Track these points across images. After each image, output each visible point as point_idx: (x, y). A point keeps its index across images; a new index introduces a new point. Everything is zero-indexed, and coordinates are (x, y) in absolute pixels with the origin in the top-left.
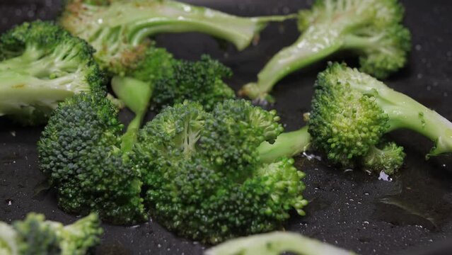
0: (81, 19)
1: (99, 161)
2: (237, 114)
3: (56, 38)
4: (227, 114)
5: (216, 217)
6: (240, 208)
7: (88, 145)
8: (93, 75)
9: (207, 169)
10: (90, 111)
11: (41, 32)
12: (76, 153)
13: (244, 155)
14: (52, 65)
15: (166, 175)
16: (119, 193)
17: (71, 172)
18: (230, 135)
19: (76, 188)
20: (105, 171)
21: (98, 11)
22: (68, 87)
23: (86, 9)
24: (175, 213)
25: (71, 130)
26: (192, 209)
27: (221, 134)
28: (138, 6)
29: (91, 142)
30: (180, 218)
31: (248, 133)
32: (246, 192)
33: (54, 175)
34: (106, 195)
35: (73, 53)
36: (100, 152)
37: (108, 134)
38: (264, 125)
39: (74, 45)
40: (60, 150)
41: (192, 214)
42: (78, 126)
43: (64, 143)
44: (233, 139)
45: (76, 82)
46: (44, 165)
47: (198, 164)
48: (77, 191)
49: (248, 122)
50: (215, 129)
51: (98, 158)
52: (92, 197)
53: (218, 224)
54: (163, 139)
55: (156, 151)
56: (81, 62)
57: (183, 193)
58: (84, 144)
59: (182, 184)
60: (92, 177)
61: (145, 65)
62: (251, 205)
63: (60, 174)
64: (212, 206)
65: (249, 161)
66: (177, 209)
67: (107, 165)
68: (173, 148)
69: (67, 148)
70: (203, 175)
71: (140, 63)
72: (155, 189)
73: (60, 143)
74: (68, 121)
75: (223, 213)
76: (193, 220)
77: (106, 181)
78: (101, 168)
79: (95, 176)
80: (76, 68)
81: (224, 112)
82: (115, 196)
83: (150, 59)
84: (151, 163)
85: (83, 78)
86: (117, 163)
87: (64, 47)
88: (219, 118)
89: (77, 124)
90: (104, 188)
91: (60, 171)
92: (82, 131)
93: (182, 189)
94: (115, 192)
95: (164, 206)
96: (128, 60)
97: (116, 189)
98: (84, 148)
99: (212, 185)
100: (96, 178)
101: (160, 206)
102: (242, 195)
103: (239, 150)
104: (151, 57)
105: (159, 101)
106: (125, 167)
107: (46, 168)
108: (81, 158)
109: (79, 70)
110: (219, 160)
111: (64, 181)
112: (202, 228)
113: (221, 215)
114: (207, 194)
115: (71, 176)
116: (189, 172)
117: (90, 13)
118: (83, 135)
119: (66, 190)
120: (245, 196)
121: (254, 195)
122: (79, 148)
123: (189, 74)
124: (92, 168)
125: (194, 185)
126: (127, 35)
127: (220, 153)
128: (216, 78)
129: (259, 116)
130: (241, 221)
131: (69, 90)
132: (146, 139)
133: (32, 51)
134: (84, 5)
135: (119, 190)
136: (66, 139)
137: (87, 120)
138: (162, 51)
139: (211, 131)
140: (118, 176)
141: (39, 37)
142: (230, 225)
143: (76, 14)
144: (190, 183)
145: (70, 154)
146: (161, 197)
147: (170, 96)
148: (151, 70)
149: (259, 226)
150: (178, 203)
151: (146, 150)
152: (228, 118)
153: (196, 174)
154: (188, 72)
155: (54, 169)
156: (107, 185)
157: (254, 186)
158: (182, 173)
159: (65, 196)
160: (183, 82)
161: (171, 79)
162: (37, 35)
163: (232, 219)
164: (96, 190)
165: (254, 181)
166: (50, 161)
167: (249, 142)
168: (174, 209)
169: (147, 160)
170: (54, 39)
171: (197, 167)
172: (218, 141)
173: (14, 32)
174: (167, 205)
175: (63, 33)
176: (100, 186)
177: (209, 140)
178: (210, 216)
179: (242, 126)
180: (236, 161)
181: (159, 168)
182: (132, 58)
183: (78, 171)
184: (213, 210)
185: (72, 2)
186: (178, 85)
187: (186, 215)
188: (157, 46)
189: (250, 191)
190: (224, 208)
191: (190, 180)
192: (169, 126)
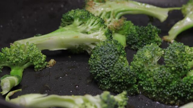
0: (94, 8)
1: (120, 69)
2: (180, 49)
3: (88, 16)
4: (176, 49)
5: (173, 93)
6: (184, 89)
7: (114, 62)
8: (107, 32)
9: (168, 73)
10: (114, 47)
11: (81, 14)
12: (109, 65)
13: (185, 66)
14: (87, 28)
15: (148, 75)
16: (129, 82)
17: (106, 74)
18: (178, 58)
19: (108, 81)
20: (123, 73)
21: (101, 5)
22: (97, 37)
23: (95, 4)
24: (153, 91)
25: (106, 56)
26: (162, 89)
27: (174, 57)
28: (117, 3)
29: (115, 61)
30: (156, 93)
31: (186, 57)
32: (186, 82)
33: (98, 75)
34: (123, 83)
35: (96, 23)
36: (120, 65)
37: (122, 57)
38: (191, 53)
39: (96, 19)
40: (101, 64)
41: (162, 91)
42: (109, 54)
43: (103, 61)
44: (179, 59)
45: (100, 35)
46: (93, 71)
47: (163, 70)
48: (108, 82)
49: (185, 52)
50: (171, 55)
51: (120, 68)
52: (116, 84)
53: (173, 96)
54: (146, 59)
55: (143, 65)
56: (101, 27)
57: (158, 83)
58: (112, 62)
59: (157, 79)
60: (117, 75)
61: (124, 28)
62: (187, 88)
63: (101, 75)
64: (171, 88)
65: (187, 69)
66: (154, 89)
67: (124, 71)
68: (150, 63)
69: (104, 63)
70: (166, 75)
71: (121, 27)
72: (142, 81)
73: (102, 61)
74: (105, 52)
75: (176, 91)
76: (162, 94)
77: (123, 78)
78: (121, 72)
79: (118, 75)
80: (99, 29)
81: (174, 48)
82: (127, 84)
83: (125, 26)
84: (141, 70)
85: (103, 33)
86: (128, 70)
87: (92, 20)
88: (173, 50)
89: (108, 53)
90: (122, 80)
91: (101, 73)
92: (111, 56)
93: (157, 81)
94: (127, 82)
95: (147, 88)
96: (116, 26)
97: (128, 81)
98: (112, 63)
99: (171, 79)
100: (119, 76)
101: (145, 88)
102: (184, 83)
103: (182, 64)
104: (126, 24)
105: (130, 43)
106: (131, 71)
107: (94, 72)
108: (111, 68)
109: (100, 30)
110: (173, 68)
111: (103, 77)
112: (166, 97)
113: (175, 92)
114: (168, 83)
115: (106, 75)
116: (160, 74)
117: (97, 6)
118: (112, 58)
119: (104, 81)
120: (185, 84)
121: (189, 83)
122: (110, 63)
123: (144, 32)
124: (117, 72)
125: (163, 80)
126: (114, 15)
127: (174, 65)
128: (156, 34)
129: (188, 49)
130: (184, 95)
131: (98, 38)
132: (138, 60)
133: (77, 22)
134: (94, 3)
135: (129, 81)
136: (104, 59)
137: (113, 51)
138: (130, 22)
139: (169, 56)
140: (129, 75)
141: (80, 16)
142: (179, 96)
143: (91, 6)
144: (160, 78)
145: (106, 66)
146: (146, 84)
147: (135, 41)
148: (126, 30)
149: (190, 97)
150: (154, 87)
151: (138, 64)
152: (176, 50)
153: (163, 75)
154: (143, 31)
155: (98, 72)
156: (124, 79)
157: (189, 80)
158: (156, 74)
159: (103, 84)
160: (141, 35)
161: (135, 34)
162: (79, 15)
163: (180, 94)
164: (119, 81)
165: (189, 78)
166: (96, 69)
167: (186, 60)
168: (153, 89)
169: (139, 69)
170: (87, 17)
171: (163, 72)
172: (173, 60)
173: (68, 14)
174: (148, 88)
175: (90, 14)
176: (120, 80)
177: (169, 60)
178: (170, 93)
179: (183, 54)
180: (181, 69)
181: (145, 72)
182: (118, 25)
183: (110, 73)
184: (172, 90)
185: (89, 1)
186: (139, 36)
187: (159, 92)
188: (127, 20)
189: (187, 82)
190: (177, 89)
191: (161, 77)
192: (147, 54)
